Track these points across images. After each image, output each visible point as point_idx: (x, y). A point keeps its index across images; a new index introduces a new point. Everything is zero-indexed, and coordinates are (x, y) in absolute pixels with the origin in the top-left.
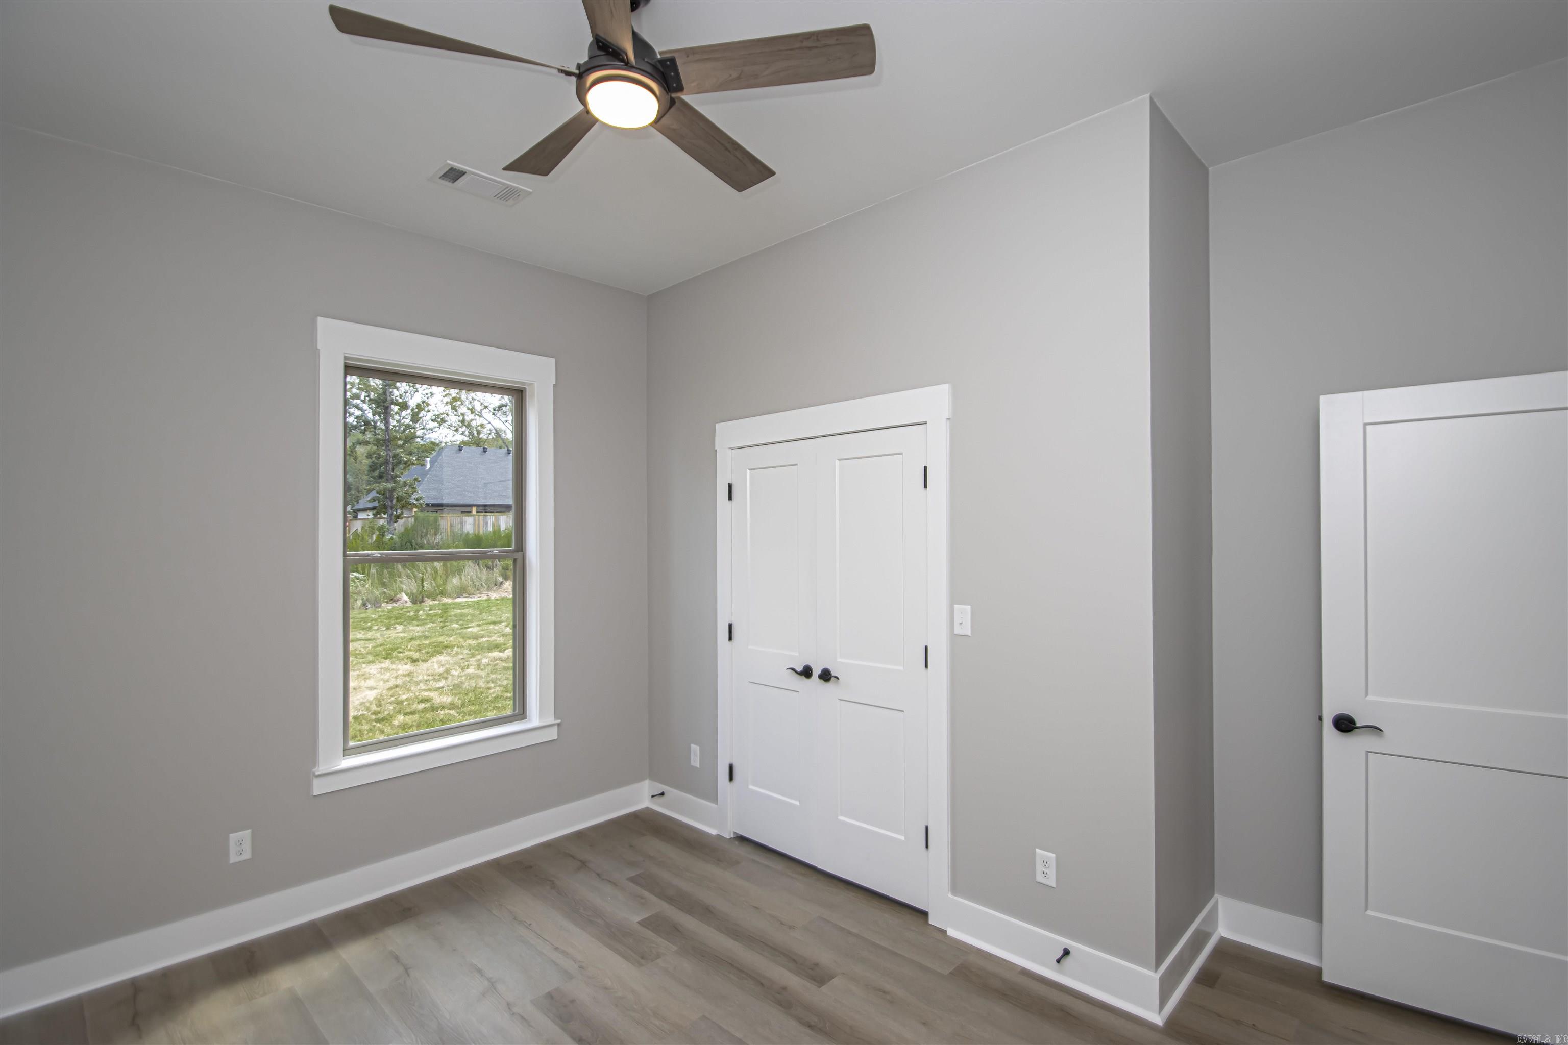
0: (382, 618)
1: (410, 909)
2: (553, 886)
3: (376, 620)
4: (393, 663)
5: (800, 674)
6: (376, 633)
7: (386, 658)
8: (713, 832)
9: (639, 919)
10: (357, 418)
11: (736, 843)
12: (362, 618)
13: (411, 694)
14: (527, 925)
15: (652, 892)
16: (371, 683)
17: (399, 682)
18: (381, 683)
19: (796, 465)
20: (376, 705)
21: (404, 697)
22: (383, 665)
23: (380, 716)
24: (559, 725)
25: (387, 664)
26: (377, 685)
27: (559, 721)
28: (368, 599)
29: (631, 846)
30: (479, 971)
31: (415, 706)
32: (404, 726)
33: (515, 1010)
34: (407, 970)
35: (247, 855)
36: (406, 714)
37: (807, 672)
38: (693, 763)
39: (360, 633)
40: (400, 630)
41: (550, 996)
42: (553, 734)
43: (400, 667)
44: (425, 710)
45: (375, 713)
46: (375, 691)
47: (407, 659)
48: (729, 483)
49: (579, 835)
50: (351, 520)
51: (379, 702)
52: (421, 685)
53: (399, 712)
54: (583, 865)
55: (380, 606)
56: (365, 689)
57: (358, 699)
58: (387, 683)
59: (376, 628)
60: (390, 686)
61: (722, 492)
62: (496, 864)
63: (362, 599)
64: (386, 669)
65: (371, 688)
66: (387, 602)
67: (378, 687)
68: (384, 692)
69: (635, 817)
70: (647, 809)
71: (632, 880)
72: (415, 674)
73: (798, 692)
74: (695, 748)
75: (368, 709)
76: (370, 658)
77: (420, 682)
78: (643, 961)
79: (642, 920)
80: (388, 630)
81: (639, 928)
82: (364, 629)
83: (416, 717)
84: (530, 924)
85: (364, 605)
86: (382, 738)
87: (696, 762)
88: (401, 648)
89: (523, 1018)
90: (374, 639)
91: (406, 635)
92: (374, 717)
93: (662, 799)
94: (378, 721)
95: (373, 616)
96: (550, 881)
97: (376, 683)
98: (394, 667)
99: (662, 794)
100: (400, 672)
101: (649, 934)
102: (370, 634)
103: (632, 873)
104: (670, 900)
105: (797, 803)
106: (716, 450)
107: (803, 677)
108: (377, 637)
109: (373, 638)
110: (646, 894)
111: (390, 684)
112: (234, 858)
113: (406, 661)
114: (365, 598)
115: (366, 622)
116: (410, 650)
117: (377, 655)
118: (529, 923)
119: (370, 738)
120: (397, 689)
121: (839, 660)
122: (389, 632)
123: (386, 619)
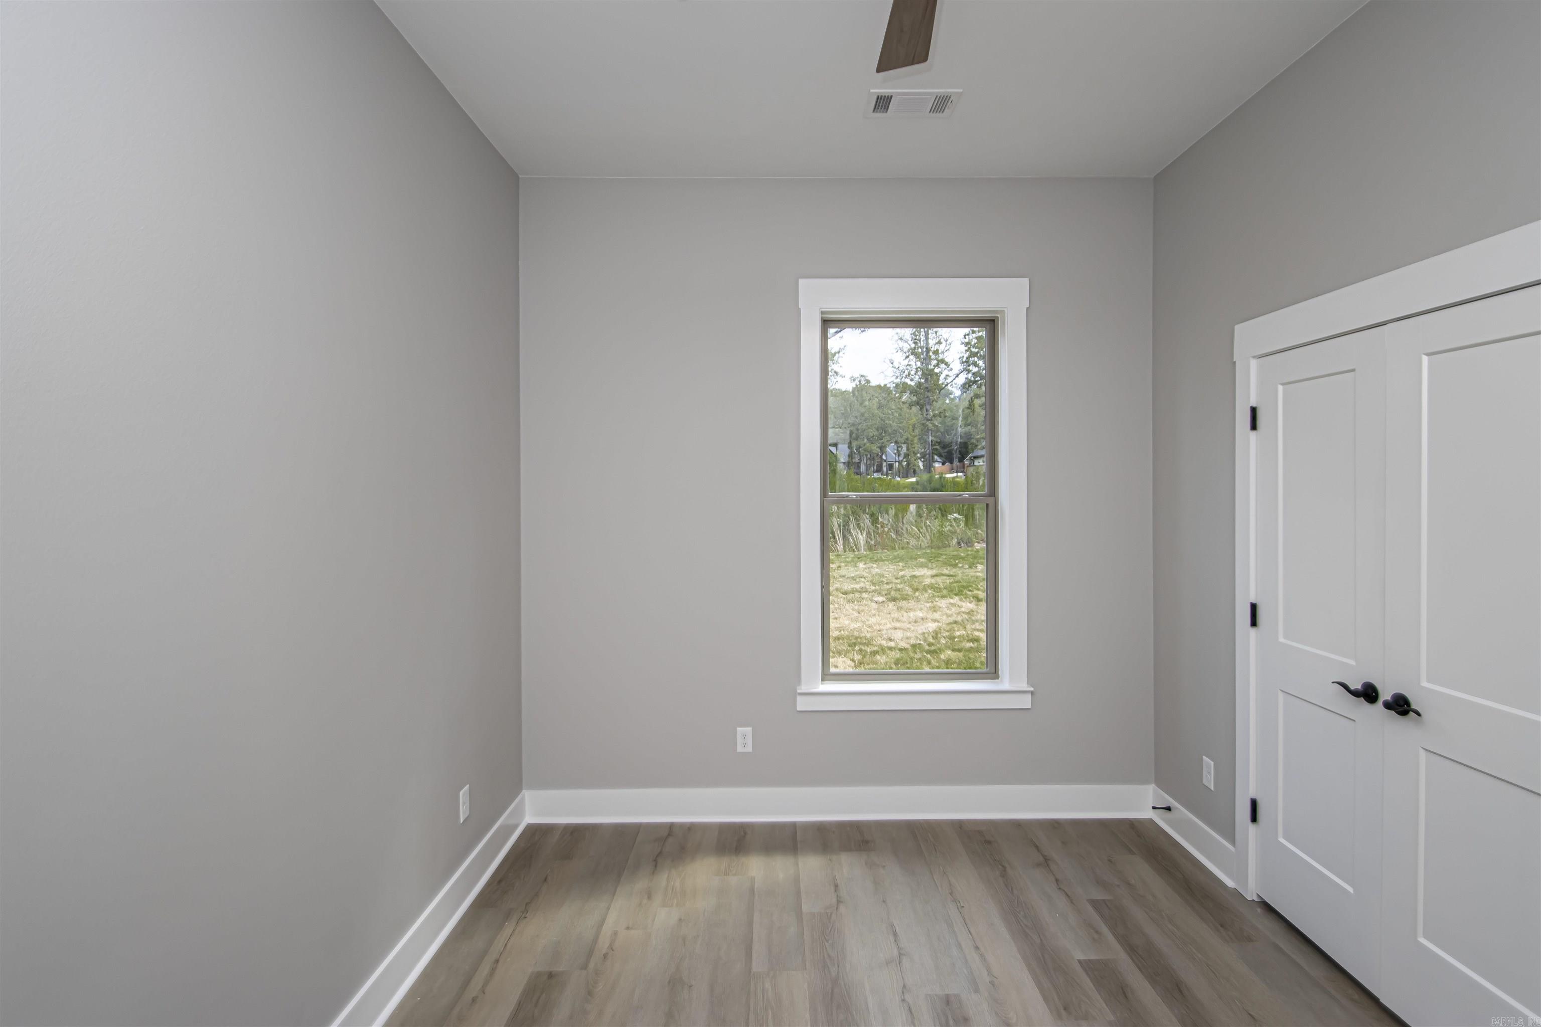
0: (969, 556)
1: (867, 842)
2: (1004, 874)
3: (963, 558)
4: (961, 600)
5: (1355, 694)
6: (959, 570)
7: (956, 595)
8: (1230, 883)
9: (1082, 957)
10: (973, 374)
11: (1259, 910)
12: (953, 556)
13: (964, 632)
14: (959, 905)
15: (1113, 929)
16: (937, 615)
17: (959, 619)
18: (945, 617)
19: (1353, 370)
20: (932, 637)
21: (958, 633)
22: (952, 601)
23: (933, 648)
24: (1032, 693)
25: (956, 600)
26: (941, 619)
27: (1032, 689)
28: (961, 539)
29: (1110, 861)
30: (895, 934)
31: (963, 644)
32: (948, 663)
33: (908, 997)
34: (839, 902)
35: (749, 749)
36: (953, 650)
37: (1369, 694)
38: (1205, 782)
39: (947, 569)
40: (979, 570)
41: (948, 1000)
42: (1025, 702)
43: (964, 604)
44: (970, 650)
45: (930, 645)
46: (936, 624)
47: (973, 598)
48: (1251, 407)
49: (1055, 825)
50: (968, 467)
51: (936, 634)
52: (977, 624)
53: (949, 648)
54: (1046, 862)
55: (972, 546)
56: (930, 620)
57: (922, 629)
58: (949, 618)
59: (960, 565)
60: (950, 621)
61: (1243, 419)
62: (960, 827)
63: (957, 538)
64: (953, 605)
65: (935, 621)
66: (979, 543)
67: (941, 621)
68: (944, 625)
69: (1132, 825)
70: (1151, 821)
71: (1094, 903)
72: (975, 613)
73: (1354, 721)
74: (1208, 763)
75: (925, 640)
76: (945, 592)
77: (977, 621)
78: (1063, 1012)
79: (1085, 960)
80: (970, 569)
81: (1078, 968)
82: (951, 565)
83: (960, 655)
84: (963, 907)
85: (959, 543)
86: (927, 669)
87: (1209, 781)
88: (972, 586)
89: (910, 1010)
90: (955, 576)
91: (981, 575)
92: (927, 647)
93: (1167, 814)
94: (928, 652)
95: (962, 554)
96: (1003, 866)
97: (941, 616)
98: (960, 603)
99: (1168, 809)
100: (963, 609)
101: (1087, 983)
102: (954, 570)
103: (1098, 895)
104: (1131, 950)
105: (1351, 890)
106: (1235, 363)
107: (1362, 698)
108: (958, 573)
109: (954, 574)
110: (1105, 930)
111: (951, 619)
112: (740, 749)
113: (972, 599)
114: (959, 538)
115: (955, 560)
116: (978, 589)
117: (952, 591)
118: (962, 905)
119: (918, 668)
120: (955, 625)
121: (1425, 684)
122: (971, 570)
123: (972, 558)
